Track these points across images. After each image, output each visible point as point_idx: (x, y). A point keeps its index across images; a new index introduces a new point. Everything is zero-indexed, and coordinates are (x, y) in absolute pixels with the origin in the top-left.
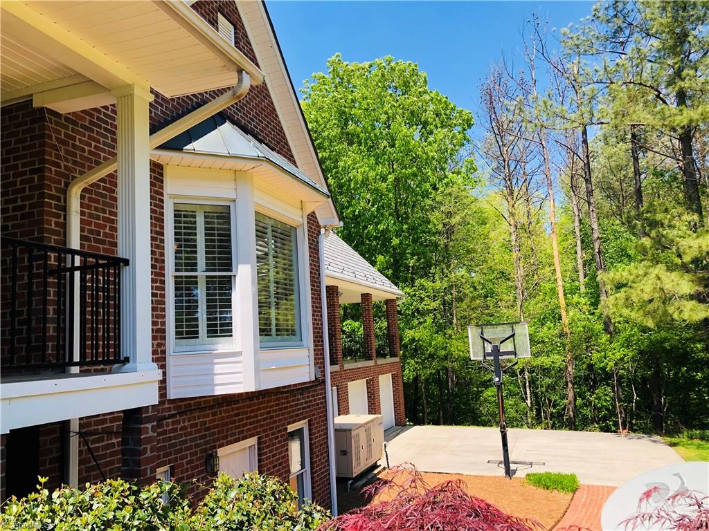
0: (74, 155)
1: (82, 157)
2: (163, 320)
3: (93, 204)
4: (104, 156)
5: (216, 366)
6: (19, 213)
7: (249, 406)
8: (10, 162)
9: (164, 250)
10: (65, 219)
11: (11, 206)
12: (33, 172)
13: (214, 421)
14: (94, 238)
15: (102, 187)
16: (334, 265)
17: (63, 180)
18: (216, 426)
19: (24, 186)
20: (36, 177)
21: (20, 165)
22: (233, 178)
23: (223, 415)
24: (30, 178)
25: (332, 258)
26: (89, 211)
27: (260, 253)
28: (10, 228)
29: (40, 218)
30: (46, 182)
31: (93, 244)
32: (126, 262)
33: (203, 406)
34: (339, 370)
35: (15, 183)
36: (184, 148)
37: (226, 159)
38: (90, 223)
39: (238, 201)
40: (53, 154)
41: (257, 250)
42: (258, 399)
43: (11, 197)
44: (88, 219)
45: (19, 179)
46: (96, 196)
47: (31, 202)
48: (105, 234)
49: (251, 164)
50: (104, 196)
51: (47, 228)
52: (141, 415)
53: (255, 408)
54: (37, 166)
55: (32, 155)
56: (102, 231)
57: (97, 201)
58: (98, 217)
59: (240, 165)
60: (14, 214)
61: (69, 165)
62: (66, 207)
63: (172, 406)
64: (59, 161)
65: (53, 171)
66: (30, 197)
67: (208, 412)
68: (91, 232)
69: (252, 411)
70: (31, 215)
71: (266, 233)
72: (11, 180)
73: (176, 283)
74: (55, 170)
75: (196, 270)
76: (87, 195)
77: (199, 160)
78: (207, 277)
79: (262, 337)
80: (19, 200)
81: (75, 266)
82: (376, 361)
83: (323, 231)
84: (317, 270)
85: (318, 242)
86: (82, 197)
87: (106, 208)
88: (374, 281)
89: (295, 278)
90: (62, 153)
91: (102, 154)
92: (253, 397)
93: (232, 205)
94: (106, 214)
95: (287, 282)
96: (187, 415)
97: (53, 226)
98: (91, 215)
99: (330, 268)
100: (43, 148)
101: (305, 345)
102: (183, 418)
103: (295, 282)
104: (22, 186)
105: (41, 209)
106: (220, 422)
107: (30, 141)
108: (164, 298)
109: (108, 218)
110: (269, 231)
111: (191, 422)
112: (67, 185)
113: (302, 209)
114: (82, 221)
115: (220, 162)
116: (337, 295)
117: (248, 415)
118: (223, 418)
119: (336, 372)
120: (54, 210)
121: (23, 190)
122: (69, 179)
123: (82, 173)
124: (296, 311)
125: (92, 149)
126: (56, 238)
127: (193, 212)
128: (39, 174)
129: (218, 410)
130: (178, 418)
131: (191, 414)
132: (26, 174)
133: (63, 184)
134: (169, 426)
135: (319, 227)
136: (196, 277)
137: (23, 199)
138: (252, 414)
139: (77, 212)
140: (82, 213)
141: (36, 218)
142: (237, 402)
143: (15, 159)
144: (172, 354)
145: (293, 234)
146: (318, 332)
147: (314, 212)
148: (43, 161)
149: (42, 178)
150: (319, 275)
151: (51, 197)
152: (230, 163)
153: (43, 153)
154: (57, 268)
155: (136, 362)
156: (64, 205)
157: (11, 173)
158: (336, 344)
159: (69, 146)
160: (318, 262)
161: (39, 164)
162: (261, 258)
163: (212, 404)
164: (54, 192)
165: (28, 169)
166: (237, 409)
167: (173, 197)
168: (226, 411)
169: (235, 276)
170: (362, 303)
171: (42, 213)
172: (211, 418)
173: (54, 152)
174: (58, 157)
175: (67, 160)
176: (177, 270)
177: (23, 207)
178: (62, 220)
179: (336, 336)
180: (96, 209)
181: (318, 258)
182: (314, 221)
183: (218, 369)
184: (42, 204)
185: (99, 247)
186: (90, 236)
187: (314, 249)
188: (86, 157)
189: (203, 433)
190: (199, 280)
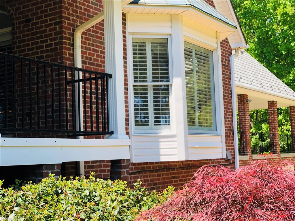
0: (77, 12)
1: (81, 13)
2: (127, 113)
3: (87, 42)
4: (92, 11)
5: (161, 143)
6: (49, 48)
7: (181, 173)
8: (43, 18)
9: (127, 68)
10: (73, 51)
11: (44, 44)
12: (56, 24)
13: (159, 179)
14: (88, 62)
15: (92, 30)
16: (245, 78)
17: (72, 28)
18: (160, 183)
19: (51, 32)
20: (58, 26)
21: (48, 20)
22: (170, 20)
23: (164, 176)
24: (54, 27)
25: (244, 72)
26: (85, 46)
27: (187, 69)
28: (44, 57)
29: (61, 51)
30: (63, 30)
31: (88, 65)
32: (111, 76)
33: (152, 169)
34: (248, 159)
35: (46, 31)
36: (139, 2)
37: (165, 8)
38: (86, 53)
39: (173, 35)
40: (66, 13)
41: (186, 67)
42: (187, 169)
43: (44, 39)
44: (85, 50)
45: (48, 29)
46: (89, 36)
47: (56, 42)
48: (94, 60)
49: (181, 10)
50: (93, 36)
51: (65, 57)
52: (121, 164)
53: (185, 175)
54: (58, 20)
55: (55, 14)
56: (92, 58)
57: (89, 39)
58: (90, 49)
59: (174, 11)
60: (47, 49)
61: (74, 18)
62: (73, 44)
63: (133, 167)
64: (69, 16)
65: (66, 22)
66: (55, 39)
67: (155, 173)
68: (87, 58)
69: (183, 177)
70: (56, 49)
71: (191, 56)
72: (44, 29)
73: (135, 90)
74: (67, 22)
75: (146, 81)
76: (84, 36)
77: (148, 9)
78: (154, 86)
79: (189, 126)
80: (49, 41)
81: (80, 79)
82: (280, 155)
83: (233, 52)
84: (229, 82)
85: (229, 61)
86: (82, 37)
87: (94, 43)
88: (279, 91)
89: (212, 87)
90: (71, 12)
91: (91, 10)
92: (184, 168)
93: (169, 37)
94: (94, 47)
95: (207, 90)
96: (142, 174)
97: (68, 56)
98: (86, 48)
99: (241, 80)
100: (61, 9)
101: (219, 133)
102: (140, 175)
103: (212, 90)
104: (50, 33)
105: (61, 46)
106: (163, 181)
107: (54, 5)
108: (128, 99)
109: (96, 49)
110: (194, 54)
111: (145, 179)
112: (74, 30)
113: (216, 37)
114: (82, 52)
115: (161, 10)
116: (247, 101)
117: (181, 179)
118: (164, 179)
119: (246, 161)
120: (68, 46)
121: (51, 35)
122: (74, 27)
123: (82, 23)
124: (212, 114)
125: (86, 7)
126: (69, 62)
127: (144, 43)
128: (59, 25)
129: (161, 173)
130: (137, 175)
131: (145, 173)
132: (52, 25)
133: (72, 31)
134: (132, 179)
135: (230, 49)
136: (147, 86)
137: (51, 40)
138: (183, 179)
139: (80, 47)
140: (82, 47)
141: (59, 51)
142: (173, 169)
143: (46, 16)
144: (133, 134)
145: (210, 56)
146: (230, 127)
147: (227, 39)
148: (61, 17)
149: (61, 28)
150: (231, 85)
151: (66, 38)
152: (168, 10)
153: (61, 12)
154: (71, 80)
155: (117, 134)
156: (72, 42)
157: (44, 25)
158: (246, 140)
159: (74, 7)
160: (230, 76)
161: (59, 19)
162: (189, 73)
163: (157, 169)
164: (67, 36)
165: (53, 22)
166: (174, 174)
167: (132, 34)
168: (166, 174)
169: (171, 85)
170: (269, 109)
171: (62, 48)
172: (157, 178)
173: (66, 11)
174: (69, 14)
175: (73, 16)
176: (135, 81)
177: (51, 45)
178: (71, 52)
179: (246, 134)
180: (89, 44)
181: (230, 73)
182: (227, 45)
183: (162, 145)
184: (62, 43)
185: (91, 67)
186: (86, 61)
187: (227, 66)
188: (83, 12)
189: (152, 186)
190: (148, 88)
